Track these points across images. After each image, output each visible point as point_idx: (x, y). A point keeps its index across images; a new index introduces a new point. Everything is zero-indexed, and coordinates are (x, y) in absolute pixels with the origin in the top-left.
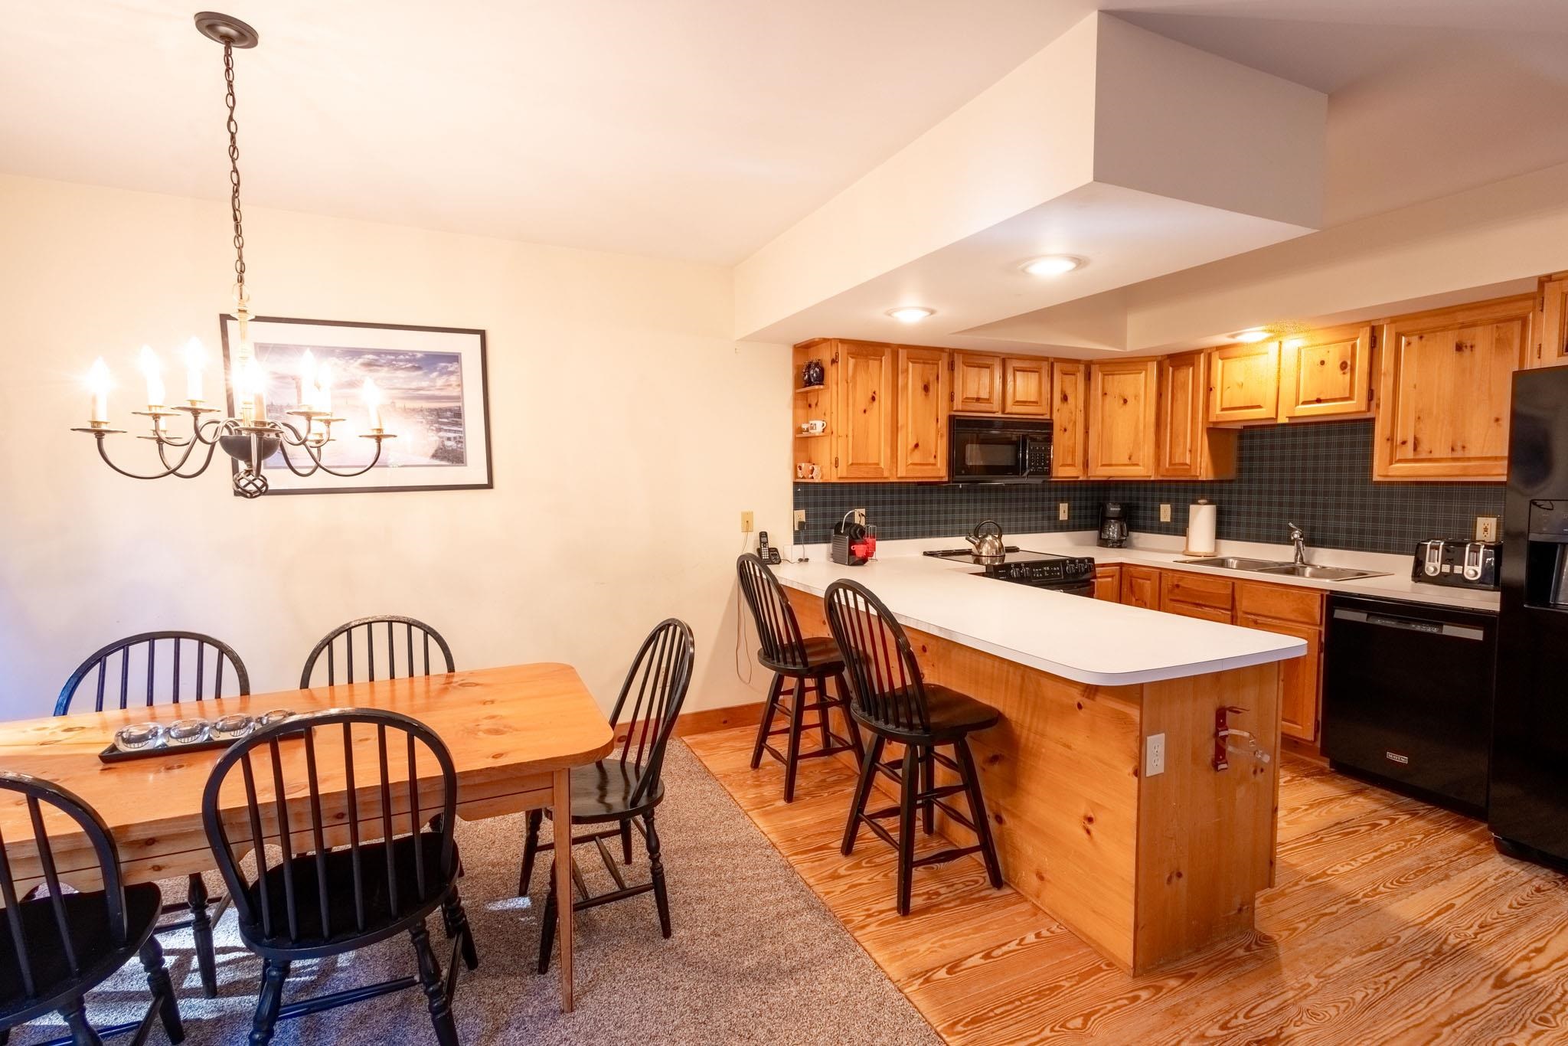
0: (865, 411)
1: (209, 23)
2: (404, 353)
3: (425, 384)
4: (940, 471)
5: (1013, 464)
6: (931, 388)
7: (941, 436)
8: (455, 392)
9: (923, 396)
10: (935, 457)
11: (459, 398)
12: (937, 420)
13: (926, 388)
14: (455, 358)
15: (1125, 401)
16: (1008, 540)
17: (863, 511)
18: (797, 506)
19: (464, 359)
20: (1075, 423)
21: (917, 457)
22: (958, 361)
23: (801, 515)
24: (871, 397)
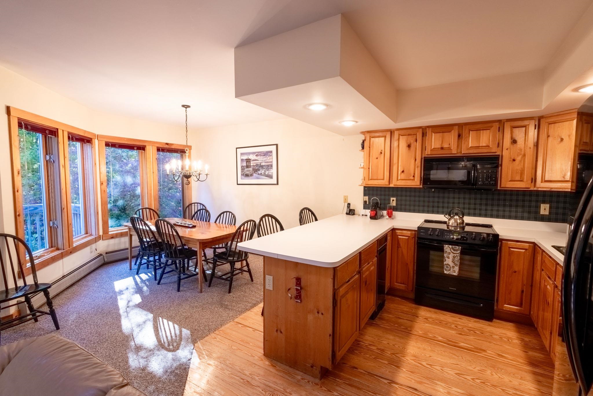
0: (377, 158)
1: (183, 106)
2: (262, 152)
3: (266, 159)
4: (416, 183)
5: (466, 179)
6: (412, 146)
7: (418, 167)
8: (270, 160)
9: (407, 149)
10: (414, 176)
11: (272, 162)
12: (416, 160)
13: (409, 146)
14: (271, 152)
15: (562, 140)
16: (467, 219)
17: (395, 199)
18: (365, 195)
19: (273, 152)
20: (524, 155)
21: (403, 176)
22: (429, 131)
23: (367, 198)
24: (380, 152)
